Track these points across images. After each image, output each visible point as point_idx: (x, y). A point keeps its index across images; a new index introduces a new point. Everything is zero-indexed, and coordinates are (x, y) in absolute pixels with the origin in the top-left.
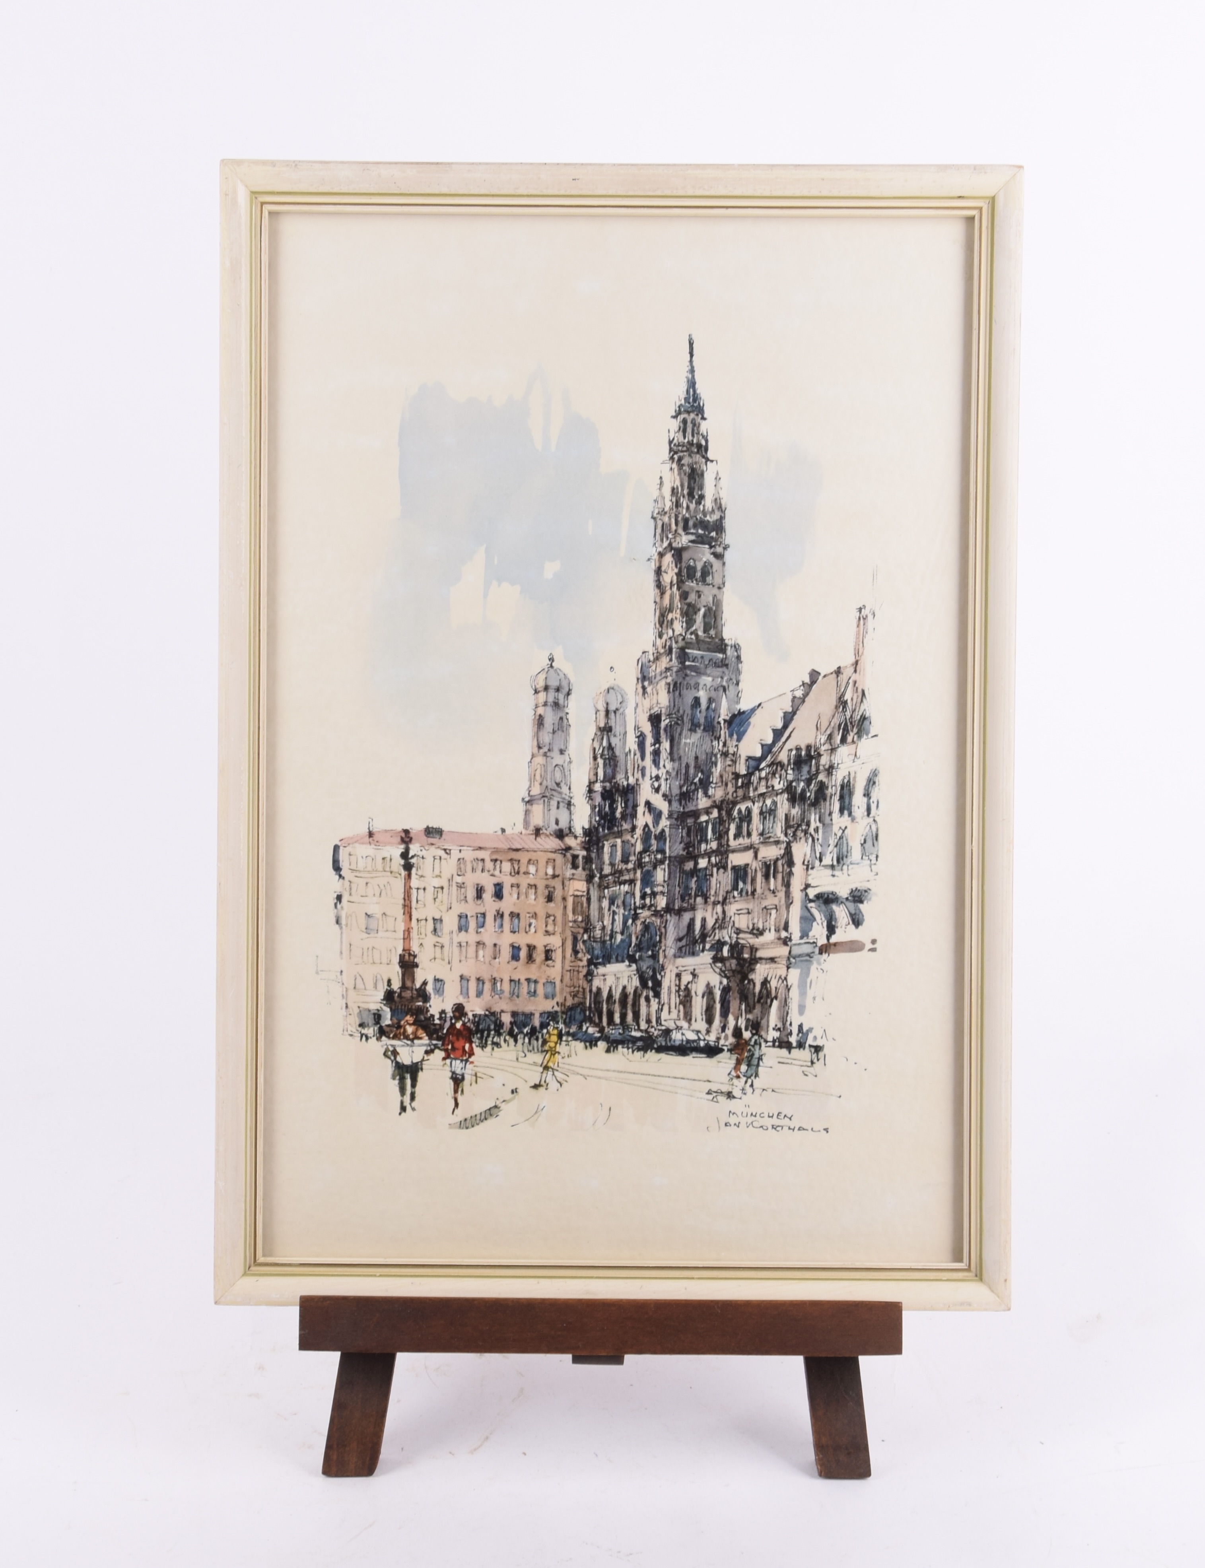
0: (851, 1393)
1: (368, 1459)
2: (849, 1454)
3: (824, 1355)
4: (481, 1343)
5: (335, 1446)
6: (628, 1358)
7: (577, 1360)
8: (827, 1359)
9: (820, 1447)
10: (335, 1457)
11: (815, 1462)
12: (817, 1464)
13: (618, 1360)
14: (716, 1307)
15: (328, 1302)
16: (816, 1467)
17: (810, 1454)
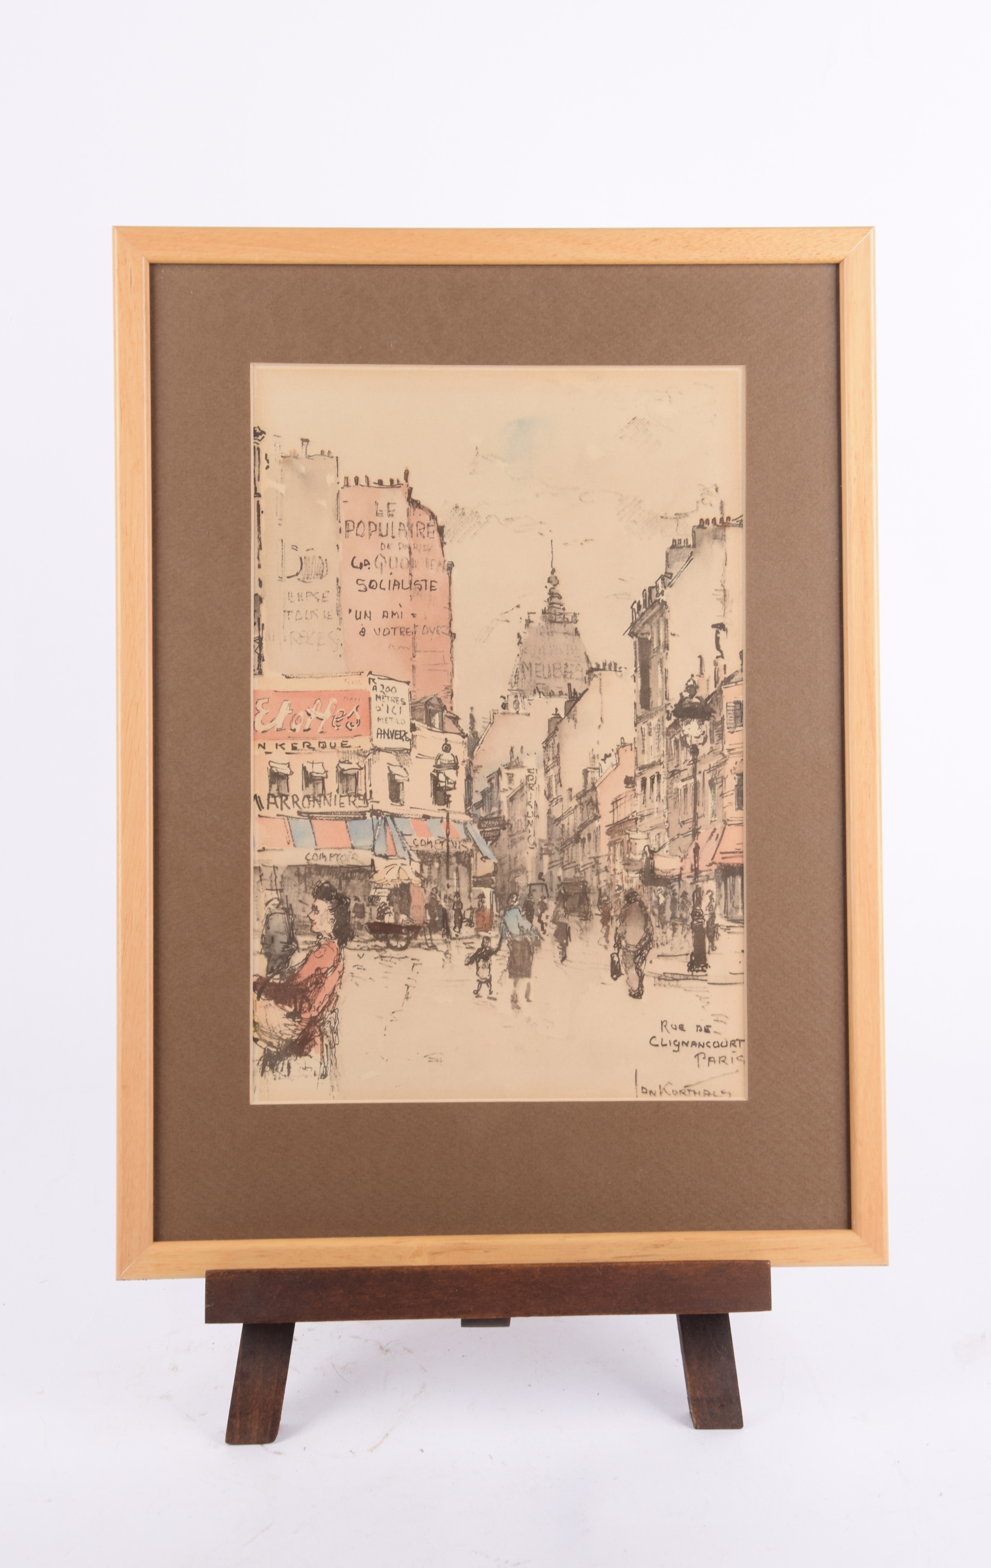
1: (269, 1426)
2: (722, 1406)
4: (378, 1311)
5: (238, 1415)
8: (701, 1316)
9: (695, 1401)
10: (238, 1425)
11: (689, 1415)
14: (597, 1269)
15: (233, 1276)
17: (684, 1407)
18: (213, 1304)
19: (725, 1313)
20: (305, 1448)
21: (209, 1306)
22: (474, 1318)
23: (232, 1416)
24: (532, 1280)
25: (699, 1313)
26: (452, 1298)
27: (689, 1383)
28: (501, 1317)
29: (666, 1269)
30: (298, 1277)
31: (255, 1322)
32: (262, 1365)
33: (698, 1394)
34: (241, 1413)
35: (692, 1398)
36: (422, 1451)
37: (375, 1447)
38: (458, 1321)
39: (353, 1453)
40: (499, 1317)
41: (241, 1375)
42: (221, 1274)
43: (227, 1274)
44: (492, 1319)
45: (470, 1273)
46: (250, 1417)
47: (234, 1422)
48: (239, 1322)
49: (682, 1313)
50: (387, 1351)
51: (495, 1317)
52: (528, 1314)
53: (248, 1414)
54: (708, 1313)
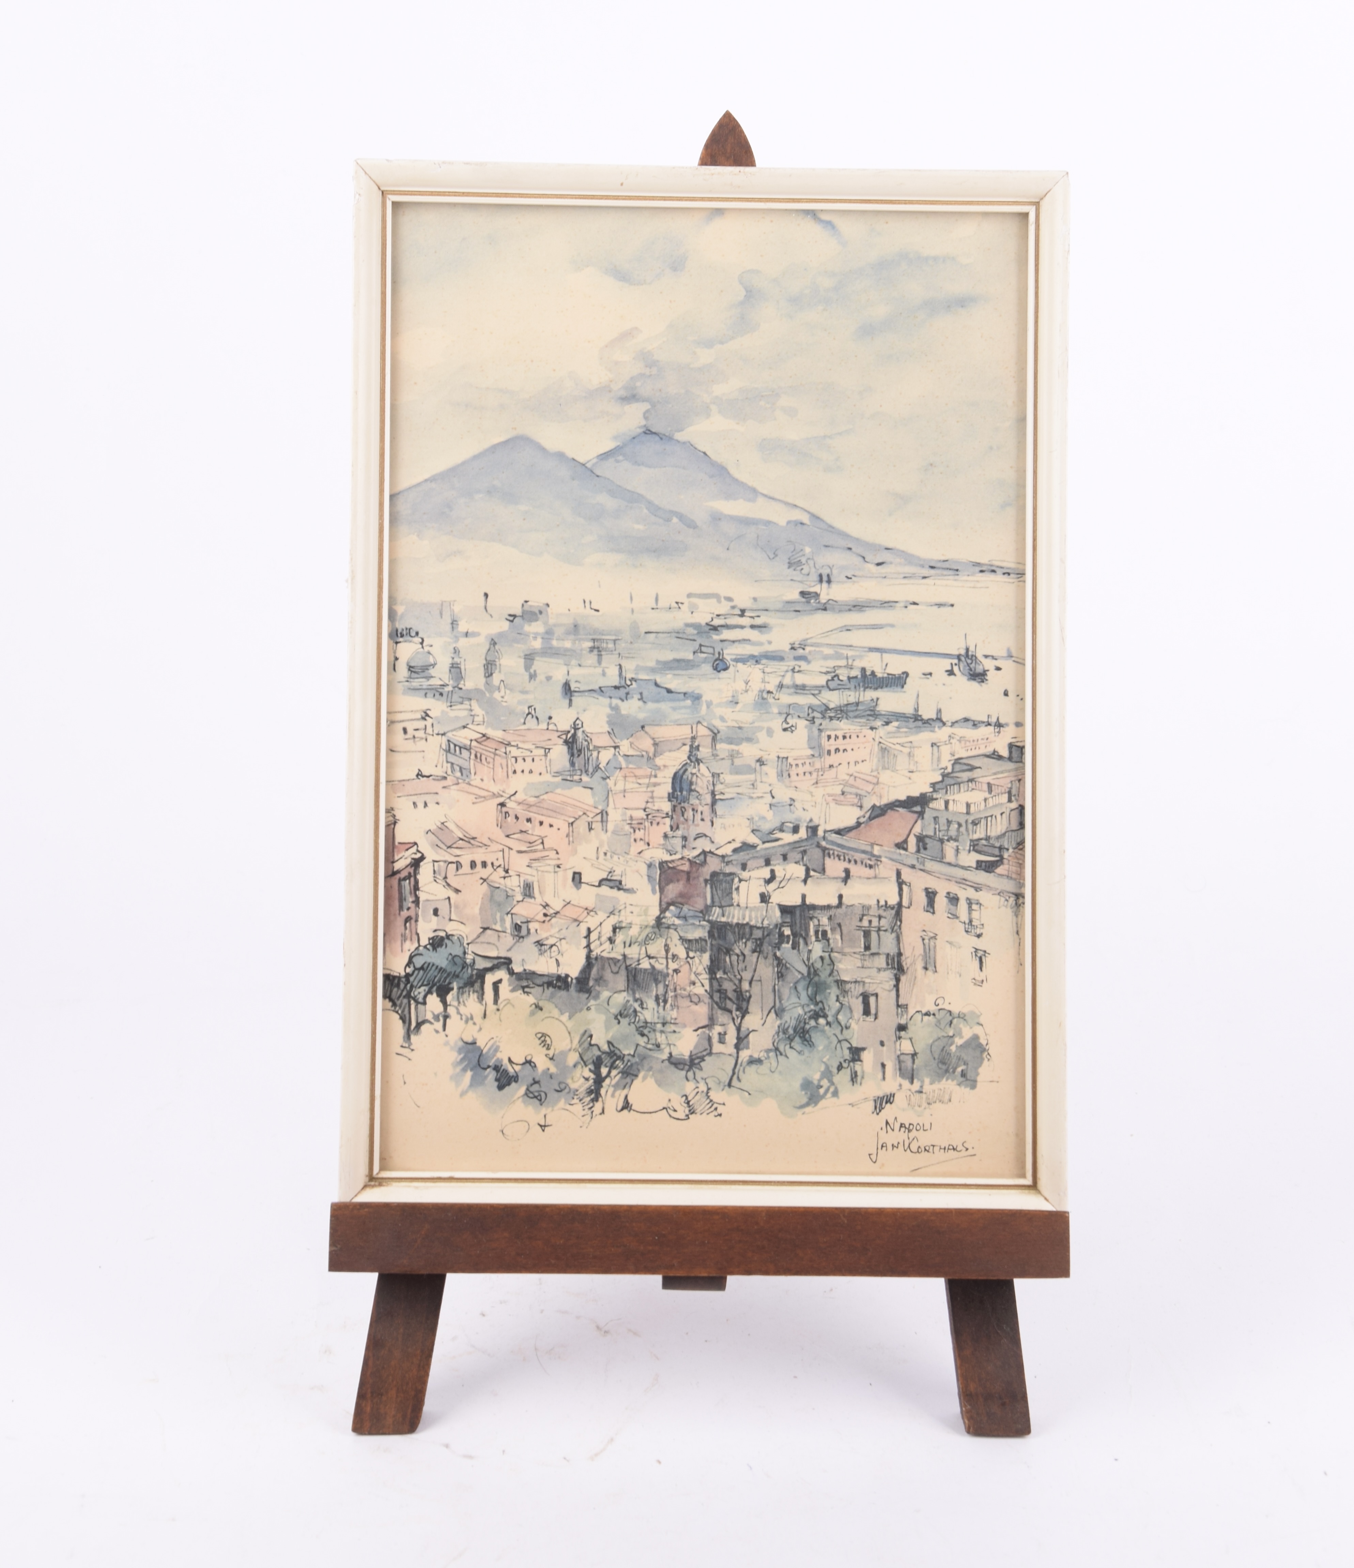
18: (339, 1246)
19: (1008, 1278)
20: (504, 1451)
21: (334, 1248)
22: (678, 1275)
23: (361, 1396)
24: (756, 1227)
25: (974, 1278)
26: (650, 1248)
27: (959, 1372)
28: (714, 1275)
29: (932, 1218)
30: (450, 1214)
31: (392, 1272)
32: (402, 1330)
33: (972, 1387)
34: (372, 1393)
35: (963, 1392)
36: (659, 1462)
37: (596, 1455)
38: (657, 1279)
39: (568, 1461)
40: (711, 1275)
41: (374, 1344)
42: (351, 1207)
43: (358, 1207)
44: (703, 1278)
45: (675, 1216)
46: (384, 1398)
47: (363, 1405)
48: (372, 1270)
49: (951, 1278)
50: (606, 1332)
51: (705, 1275)
52: (749, 1272)
53: (382, 1395)
54: (985, 1278)
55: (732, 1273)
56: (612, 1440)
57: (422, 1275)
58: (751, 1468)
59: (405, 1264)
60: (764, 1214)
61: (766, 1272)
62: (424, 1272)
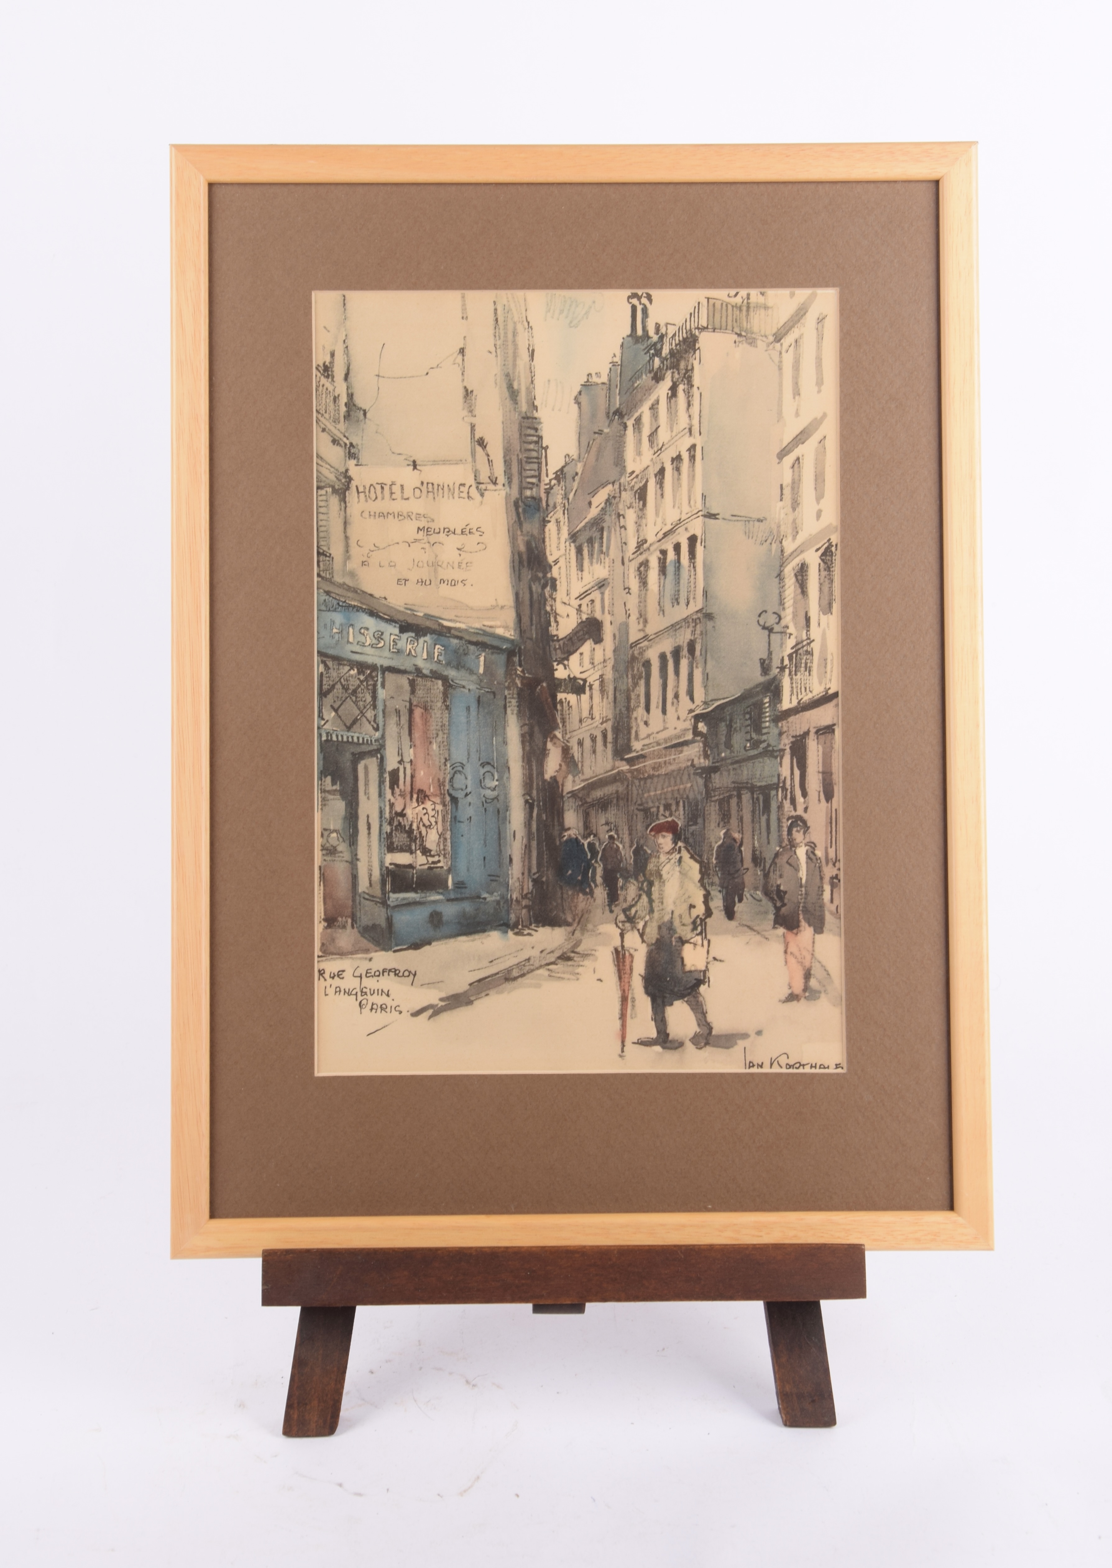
0: (813, 1338)
3: (788, 1299)
6: (589, 1306)
7: (538, 1309)
12: (780, 1413)
13: (578, 1308)
16: (779, 1416)
55: (590, 1301)
56: (478, 1478)
57: (338, 1308)
58: (594, 1500)
59: (324, 1298)
60: (616, 1252)
61: (619, 1300)
62: (340, 1305)
